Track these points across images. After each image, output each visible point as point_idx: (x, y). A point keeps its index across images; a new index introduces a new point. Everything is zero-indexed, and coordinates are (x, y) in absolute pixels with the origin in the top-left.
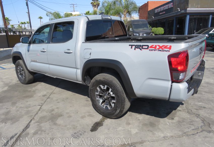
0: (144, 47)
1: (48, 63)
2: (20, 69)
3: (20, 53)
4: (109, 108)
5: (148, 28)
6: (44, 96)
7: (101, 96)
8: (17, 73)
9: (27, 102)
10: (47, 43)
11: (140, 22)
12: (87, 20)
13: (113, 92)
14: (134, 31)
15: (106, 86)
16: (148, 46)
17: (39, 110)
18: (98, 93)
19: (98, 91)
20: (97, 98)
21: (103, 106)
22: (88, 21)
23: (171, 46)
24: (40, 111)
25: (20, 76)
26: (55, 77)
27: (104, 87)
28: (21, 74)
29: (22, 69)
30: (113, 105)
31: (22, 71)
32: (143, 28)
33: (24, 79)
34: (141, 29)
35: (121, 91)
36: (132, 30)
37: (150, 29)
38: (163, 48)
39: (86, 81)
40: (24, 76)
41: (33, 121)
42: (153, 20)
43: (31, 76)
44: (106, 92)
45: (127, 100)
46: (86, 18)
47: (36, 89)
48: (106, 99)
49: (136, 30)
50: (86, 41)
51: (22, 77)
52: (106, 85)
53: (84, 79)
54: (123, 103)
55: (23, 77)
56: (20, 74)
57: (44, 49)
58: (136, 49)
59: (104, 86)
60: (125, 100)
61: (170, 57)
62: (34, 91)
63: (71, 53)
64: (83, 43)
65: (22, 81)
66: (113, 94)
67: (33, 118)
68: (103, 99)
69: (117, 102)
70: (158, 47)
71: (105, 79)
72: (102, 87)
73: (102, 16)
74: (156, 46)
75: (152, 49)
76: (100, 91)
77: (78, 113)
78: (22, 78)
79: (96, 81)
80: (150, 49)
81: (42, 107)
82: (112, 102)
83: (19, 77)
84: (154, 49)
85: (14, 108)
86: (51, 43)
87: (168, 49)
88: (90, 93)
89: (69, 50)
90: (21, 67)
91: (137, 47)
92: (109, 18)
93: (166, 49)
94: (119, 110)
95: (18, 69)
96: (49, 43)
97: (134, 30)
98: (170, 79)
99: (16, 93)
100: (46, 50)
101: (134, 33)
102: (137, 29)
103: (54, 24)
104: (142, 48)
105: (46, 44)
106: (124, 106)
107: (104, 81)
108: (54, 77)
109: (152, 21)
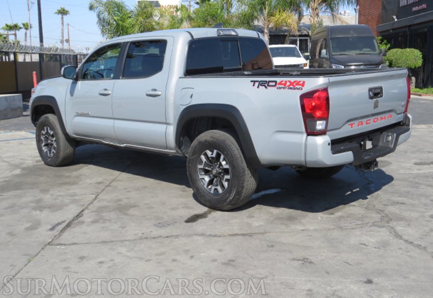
0: (271, 84)
1: (112, 117)
2: (47, 133)
3: (52, 99)
4: (220, 191)
5: (374, 50)
6: (100, 183)
7: (207, 172)
8: (39, 141)
9: (69, 190)
10: (114, 78)
11: (352, 32)
12: (190, 39)
13: (226, 162)
14: (334, 59)
15: (215, 151)
16: (276, 82)
17: (95, 199)
18: (201, 167)
19: (202, 162)
20: (201, 175)
21: (211, 189)
22: (190, 41)
23: (304, 82)
24: (96, 201)
25: (45, 149)
26: (125, 145)
27: (212, 154)
28: (47, 145)
29: (51, 133)
30: (226, 184)
31: (50, 138)
32: (361, 49)
33: (54, 155)
34: (353, 53)
35: (238, 157)
36: (327, 54)
37: (380, 54)
38: (294, 84)
39: (182, 145)
40: (55, 149)
41: (86, 211)
42: (395, 26)
43: (71, 147)
44: (216, 164)
45: (248, 172)
46: (188, 34)
47: (80, 174)
48: (215, 176)
49: (338, 55)
50: (185, 76)
51: (50, 151)
52: (216, 149)
53: (179, 143)
54: (240, 177)
55: (53, 150)
56: (44, 146)
57: (106, 90)
58: (260, 86)
59: (212, 152)
60: (244, 172)
61: (303, 97)
62: (77, 177)
63: (158, 95)
64: (180, 78)
65: (50, 159)
66: (227, 164)
67: (86, 208)
68: (210, 177)
69: (233, 177)
70: (288, 84)
71: (214, 138)
72: (209, 153)
73: (218, 30)
74: (286, 82)
75: (280, 86)
76: (205, 162)
77: (165, 204)
78: (50, 153)
79: (200, 143)
80: (278, 86)
81: (99, 196)
82: (225, 179)
83: (43, 151)
84: (283, 86)
85: (48, 196)
86: (122, 79)
87: (301, 87)
88: (189, 167)
89: (155, 90)
90: (50, 129)
91: (262, 84)
92: (233, 33)
93: (298, 87)
94: (235, 190)
95: (43, 134)
96: (116, 77)
97: (333, 54)
98: (304, 130)
99: (42, 178)
100: (110, 92)
101: (331, 63)
102: (341, 53)
103: (129, 44)
104: (268, 85)
105: (110, 79)
106: (243, 183)
107: (212, 141)
108: (122, 146)
109: (393, 29)
